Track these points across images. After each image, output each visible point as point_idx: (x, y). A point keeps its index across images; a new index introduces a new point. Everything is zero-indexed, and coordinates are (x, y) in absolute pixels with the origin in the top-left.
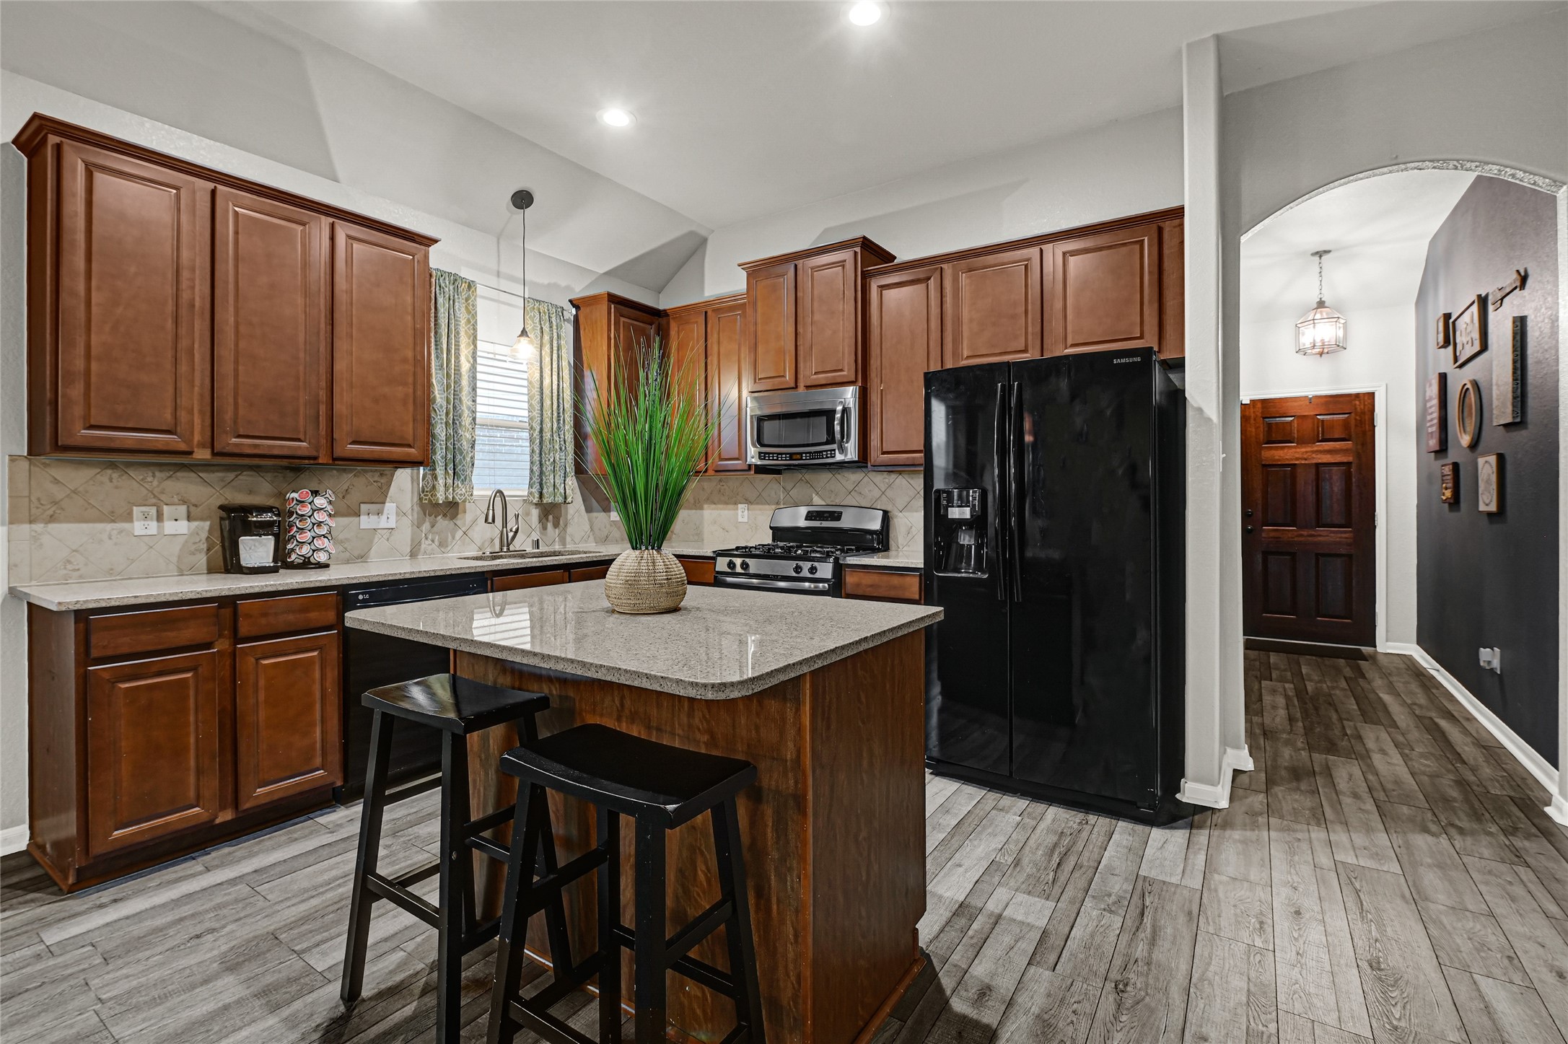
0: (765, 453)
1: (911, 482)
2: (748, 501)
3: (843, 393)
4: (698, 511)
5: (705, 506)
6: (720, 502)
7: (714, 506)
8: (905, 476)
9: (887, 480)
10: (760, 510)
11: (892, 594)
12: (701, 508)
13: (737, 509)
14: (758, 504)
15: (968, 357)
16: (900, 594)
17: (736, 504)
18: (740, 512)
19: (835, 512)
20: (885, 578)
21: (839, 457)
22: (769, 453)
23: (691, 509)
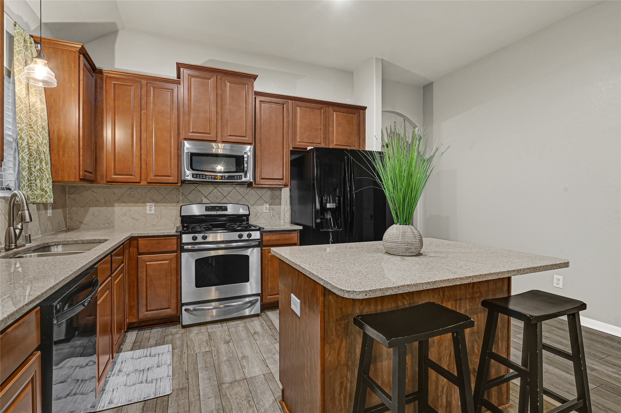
0: (197, 174)
1: (258, 192)
2: (153, 201)
3: (246, 148)
4: (109, 208)
5: (116, 204)
6: (130, 202)
7: (125, 204)
8: (255, 189)
9: (245, 191)
10: (165, 206)
11: (286, 242)
12: (113, 206)
13: (146, 206)
14: (162, 202)
15: (299, 142)
16: (289, 242)
17: (145, 202)
18: (148, 208)
19: (222, 206)
20: (282, 235)
21: (244, 179)
22: (200, 175)
23: (102, 206)
